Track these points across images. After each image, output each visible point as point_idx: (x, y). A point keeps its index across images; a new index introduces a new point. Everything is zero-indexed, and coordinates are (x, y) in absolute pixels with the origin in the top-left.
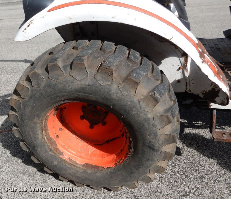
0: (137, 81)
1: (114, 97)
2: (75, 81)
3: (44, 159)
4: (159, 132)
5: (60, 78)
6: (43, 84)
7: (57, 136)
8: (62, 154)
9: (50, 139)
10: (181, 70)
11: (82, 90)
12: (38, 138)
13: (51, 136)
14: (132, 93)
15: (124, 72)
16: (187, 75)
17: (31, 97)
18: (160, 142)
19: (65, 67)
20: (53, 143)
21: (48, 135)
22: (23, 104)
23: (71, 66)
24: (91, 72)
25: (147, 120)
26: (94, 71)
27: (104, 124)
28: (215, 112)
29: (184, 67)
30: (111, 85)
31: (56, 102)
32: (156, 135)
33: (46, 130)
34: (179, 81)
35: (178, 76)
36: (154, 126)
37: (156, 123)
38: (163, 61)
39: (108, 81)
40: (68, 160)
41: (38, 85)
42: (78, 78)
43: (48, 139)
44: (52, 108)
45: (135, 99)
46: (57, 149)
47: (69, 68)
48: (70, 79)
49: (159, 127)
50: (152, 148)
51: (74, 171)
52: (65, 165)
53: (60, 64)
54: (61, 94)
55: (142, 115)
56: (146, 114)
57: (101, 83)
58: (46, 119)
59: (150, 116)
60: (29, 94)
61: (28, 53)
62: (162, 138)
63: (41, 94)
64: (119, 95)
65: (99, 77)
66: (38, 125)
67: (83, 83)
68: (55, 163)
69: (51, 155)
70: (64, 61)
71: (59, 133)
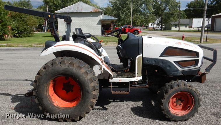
0: (81, 67)
1: (74, 72)
2: (62, 67)
3: (46, 105)
4: (90, 85)
5: (57, 66)
6: (50, 69)
7: (52, 95)
8: (54, 103)
9: (49, 95)
10: (100, 70)
11: (64, 70)
12: (44, 94)
13: (50, 94)
14: (80, 71)
15: (78, 65)
16: (102, 72)
17: (45, 74)
18: (91, 89)
19: (58, 63)
20: (50, 98)
21: (48, 93)
22: (41, 78)
23: (61, 63)
24: (67, 64)
25: (85, 80)
26: (68, 64)
27: (72, 91)
28: (111, 83)
29: (101, 69)
30: (73, 68)
31: (54, 76)
32: (89, 86)
33: (48, 91)
34: (100, 74)
35: (100, 73)
36: (88, 83)
37: (88, 82)
38: (94, 67)
39: (72, 67)
40: (56, 106)
41: (48, 69)
42: (63, 66)
43: (48, 95)
44: (52, 79)
45: (81, 73)
46: (52, 100)
47: (60, 64)
48: (60, 67)
49: (89, 83)
50: (88, 92)
51: (59, 111)
52: (55, 108)
53: (57, 62)
54: (57, 72)
55: (84, 79)
56: (85, 78)
57: (70, 68)
58: (49, 85)
59: (86, 79)
60: (44, 73)
61: (27, 77)
62: (91, 88)
63: (49, 73)
64: (76, 72)
65: (69, 66)
66: (46, 87)
67: (64, 68)
68: (51, 107)
69: (49, 103)
70: (58, 61)
71: (53, 94)
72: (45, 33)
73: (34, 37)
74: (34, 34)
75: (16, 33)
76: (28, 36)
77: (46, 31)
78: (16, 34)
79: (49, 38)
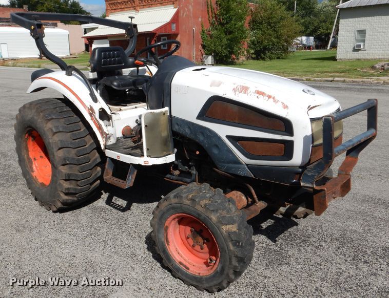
8: (33, 172)
20: (30, 162)
25: (49, 143)
28: (108, 160)
33: (27, 151)
36: (53, 148)
40: (35, 177)
46: (31, 167)
52: (32, 181)
59: (51, 141)
72: (327, 52)
73: (289, 59)
74: (291, 54)
75: (251, 52)
76: (278, 58)
77: (328, 48)
78: (252, 54)
79: (315, 61)
